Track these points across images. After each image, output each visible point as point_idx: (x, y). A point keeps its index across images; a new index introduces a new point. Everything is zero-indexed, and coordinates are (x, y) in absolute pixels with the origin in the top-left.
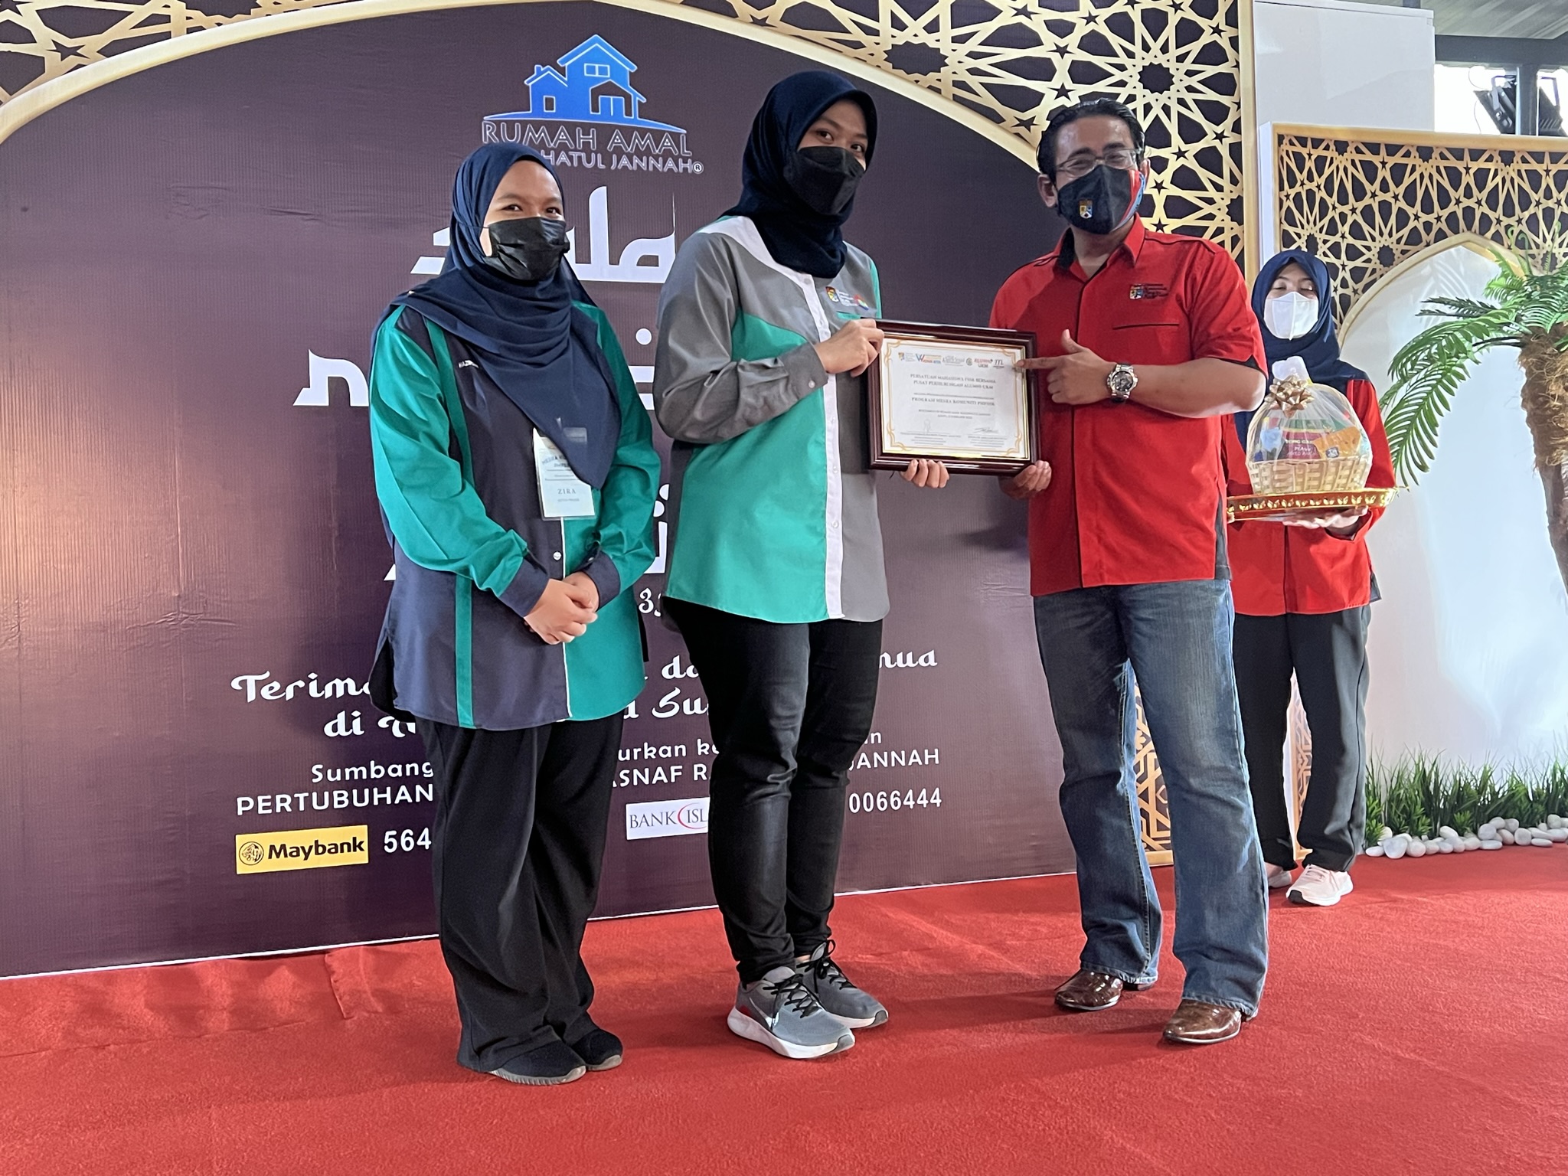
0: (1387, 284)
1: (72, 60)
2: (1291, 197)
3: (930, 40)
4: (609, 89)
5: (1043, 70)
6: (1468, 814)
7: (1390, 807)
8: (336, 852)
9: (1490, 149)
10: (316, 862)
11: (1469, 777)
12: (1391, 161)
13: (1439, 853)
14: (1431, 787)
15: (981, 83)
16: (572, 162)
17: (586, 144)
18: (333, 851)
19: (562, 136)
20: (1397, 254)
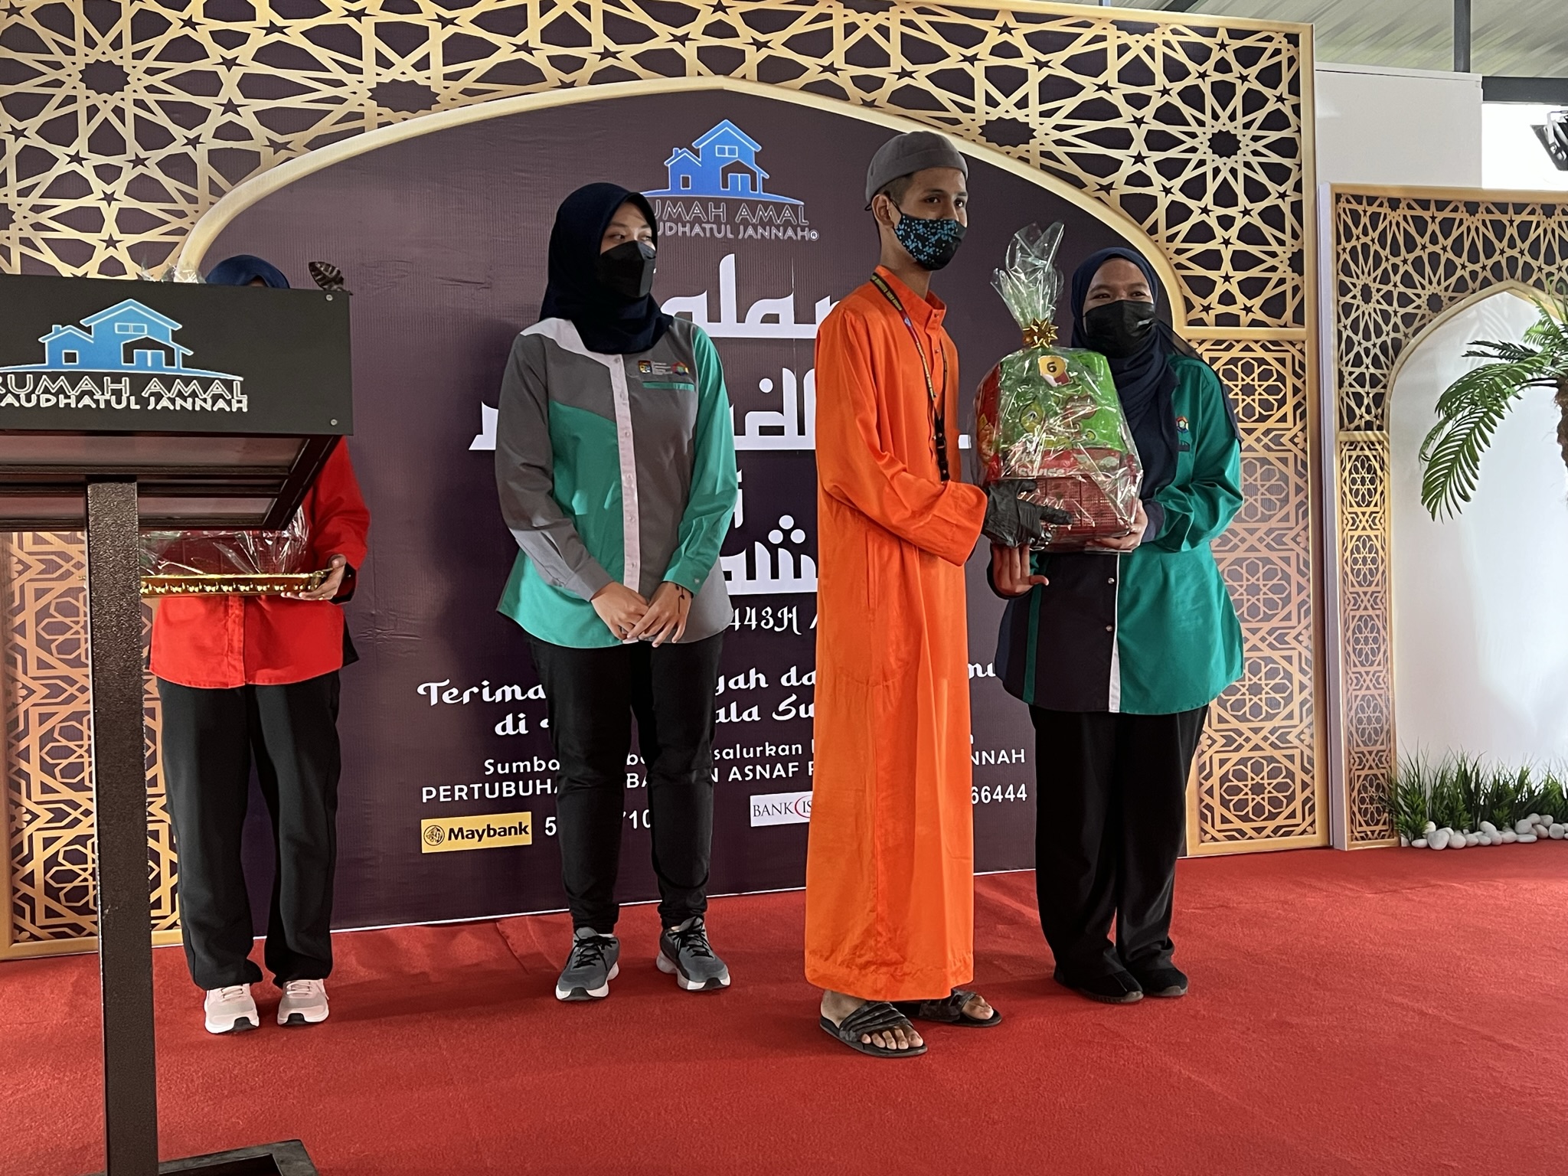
0: (1436, 328)
1: (284, 154)
2: (1347, 251)
3: (1020, 115)
4: (738, 167)
5: (1123, 139)
6: (1506, 811)
7: (1434, 803)
8: (505, 835)
9: (1533, 204)
10: (487, 843)
11: (1508, 777)
12: (1440, 216)
13: (1478, 845)
14: (1473, 785)
15: (1066, 153)
16: (705, 234)
17: (717, 217)
18: (502, 833)
19: (697, 210)
20: (1445, 300)
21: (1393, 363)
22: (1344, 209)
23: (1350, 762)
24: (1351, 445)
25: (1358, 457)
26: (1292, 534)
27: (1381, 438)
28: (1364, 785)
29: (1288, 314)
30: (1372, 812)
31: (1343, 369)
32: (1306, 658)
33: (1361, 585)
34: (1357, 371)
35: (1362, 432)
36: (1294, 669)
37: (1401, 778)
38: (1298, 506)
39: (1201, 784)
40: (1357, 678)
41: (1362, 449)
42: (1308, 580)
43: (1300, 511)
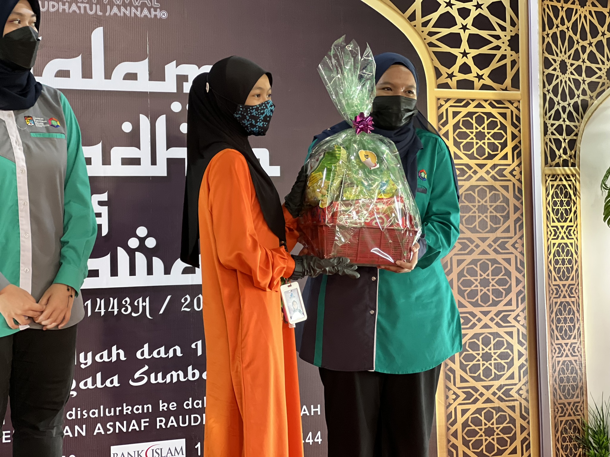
21: (582, 118)
22: (548, 5)
23: (554, 411)
24: (553, 177)
25: (558, 186)
26: (512, 241)
27: (574, 172)
28: (565, 428)
29: (508, 82)
30: (571, 448)
31: (547, 122)
32: (522, 333)
33: (561, 280)
34: (557, 123)
35: (561, 168)
36: (514, 342)
37: (591, 422)
38: (516, 221)
39: (448, 429)
40: (559, 348)
41: (561, 180)
42: (524, 276)
43: (518, 225)
